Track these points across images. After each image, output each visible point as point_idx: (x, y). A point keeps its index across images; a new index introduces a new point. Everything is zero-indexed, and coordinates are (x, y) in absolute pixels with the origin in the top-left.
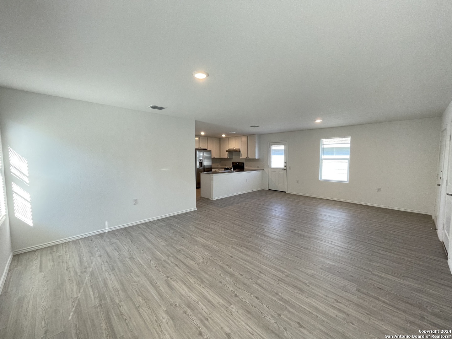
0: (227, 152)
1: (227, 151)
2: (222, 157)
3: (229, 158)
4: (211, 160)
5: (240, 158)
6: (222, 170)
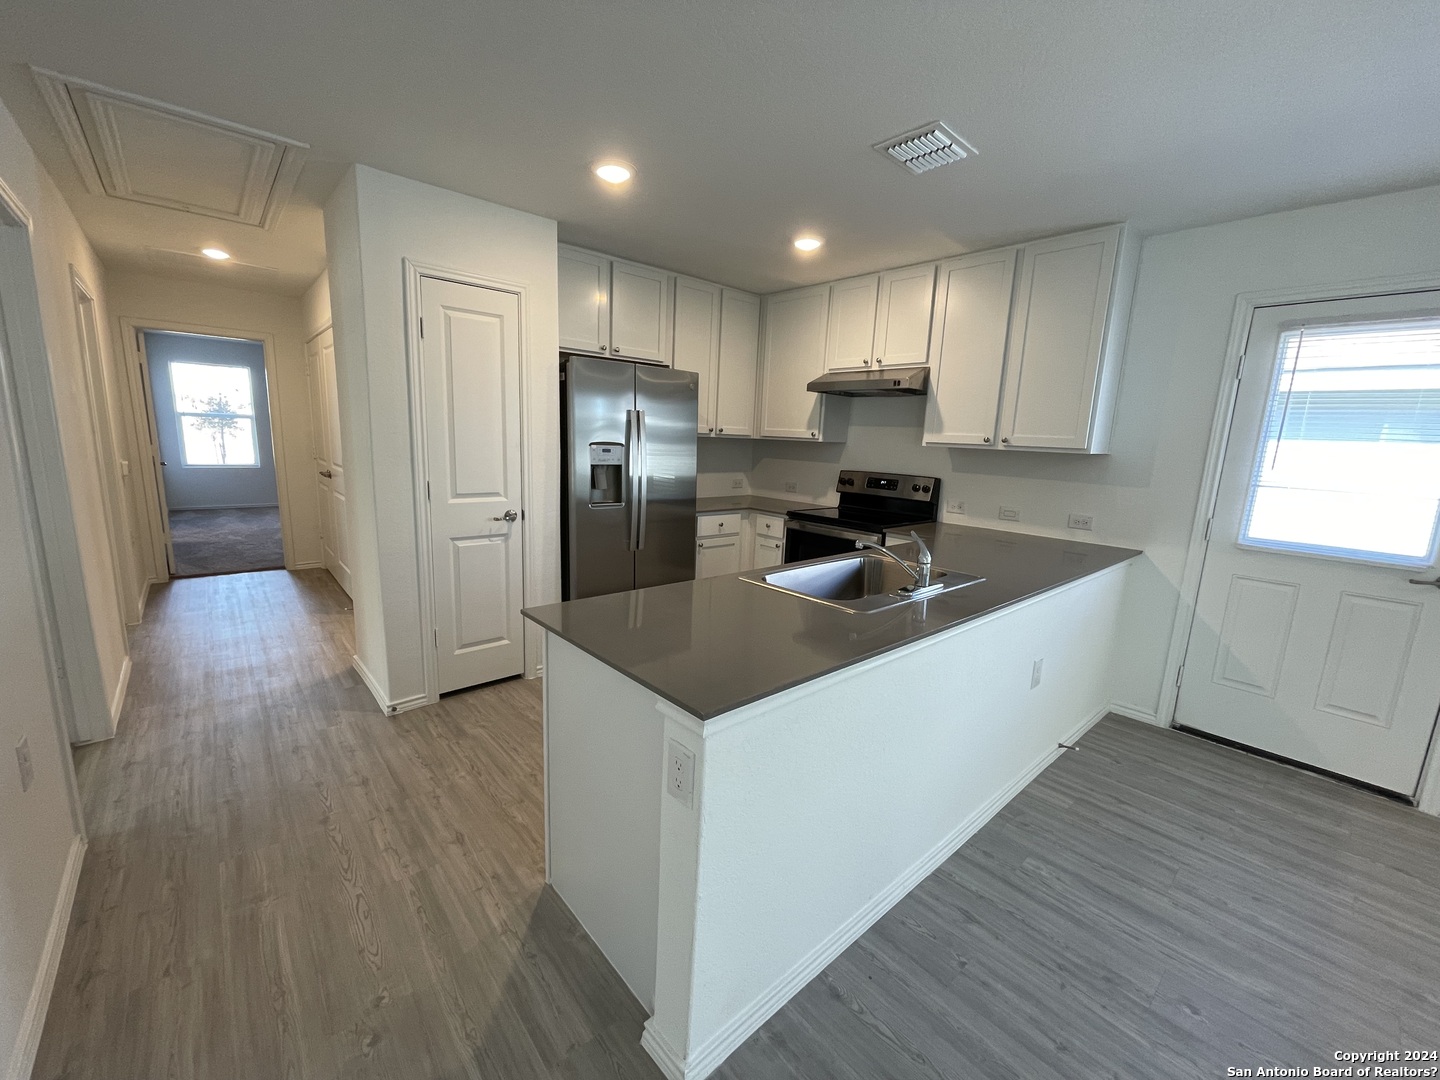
0: (814, 395)
1: (811, 387)
2: (773, 429)
3: (821, 440)
4: (695, 448)
5: (924, 444)
6: (768, 526)
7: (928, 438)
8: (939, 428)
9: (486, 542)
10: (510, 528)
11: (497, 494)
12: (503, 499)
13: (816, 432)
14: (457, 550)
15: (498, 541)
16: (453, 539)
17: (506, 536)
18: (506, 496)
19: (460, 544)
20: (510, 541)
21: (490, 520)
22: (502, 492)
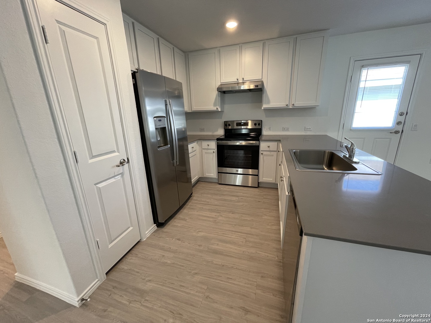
2: (198, 108)
3: (220, 110)
4: (185, 117)
5: (263, 108)
6: (208, 145)
7: (265, 106)
8: (269, 102)
9: (113, 180)
10: (123, 170)
11: (114, 152)
12: (117, 154)
13: (218, 107)
14: (99, 189)
15: (119, 177)
16: (95, 184)
17: (122, 174)
18: (119, 152)
19: (100, 186)
20: (125, 176)
21: (113, 167)
22: (116, 151)
